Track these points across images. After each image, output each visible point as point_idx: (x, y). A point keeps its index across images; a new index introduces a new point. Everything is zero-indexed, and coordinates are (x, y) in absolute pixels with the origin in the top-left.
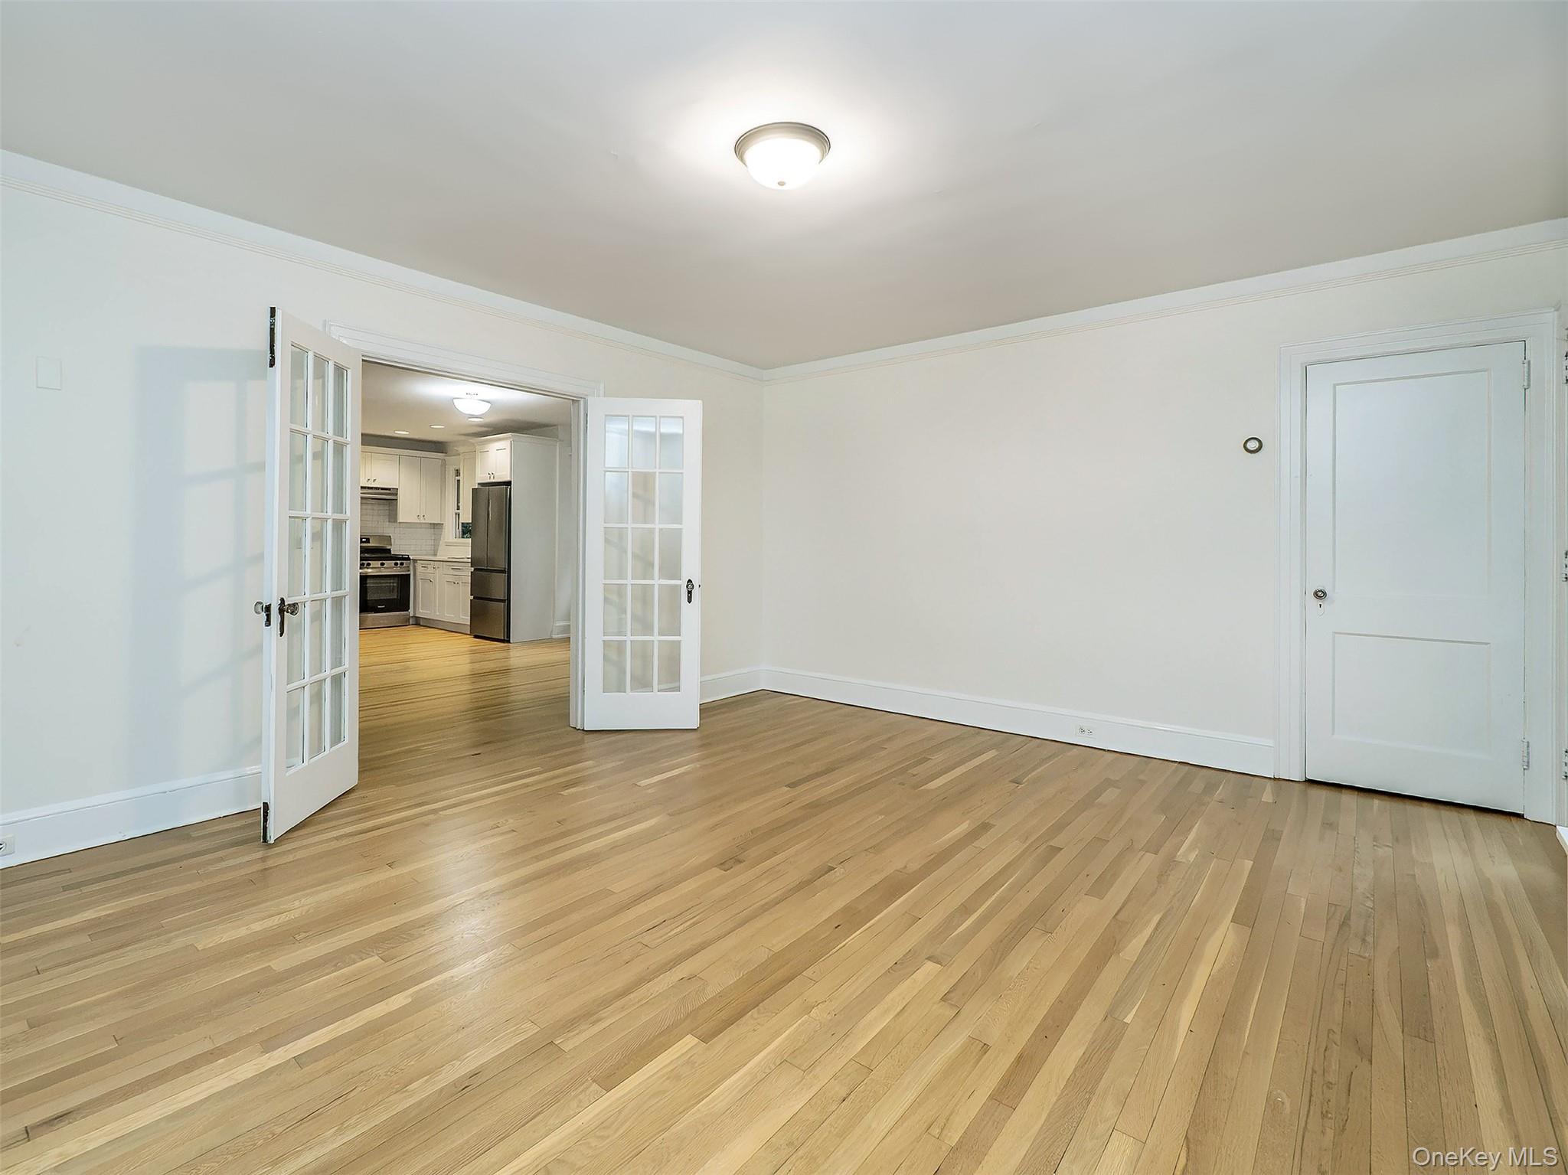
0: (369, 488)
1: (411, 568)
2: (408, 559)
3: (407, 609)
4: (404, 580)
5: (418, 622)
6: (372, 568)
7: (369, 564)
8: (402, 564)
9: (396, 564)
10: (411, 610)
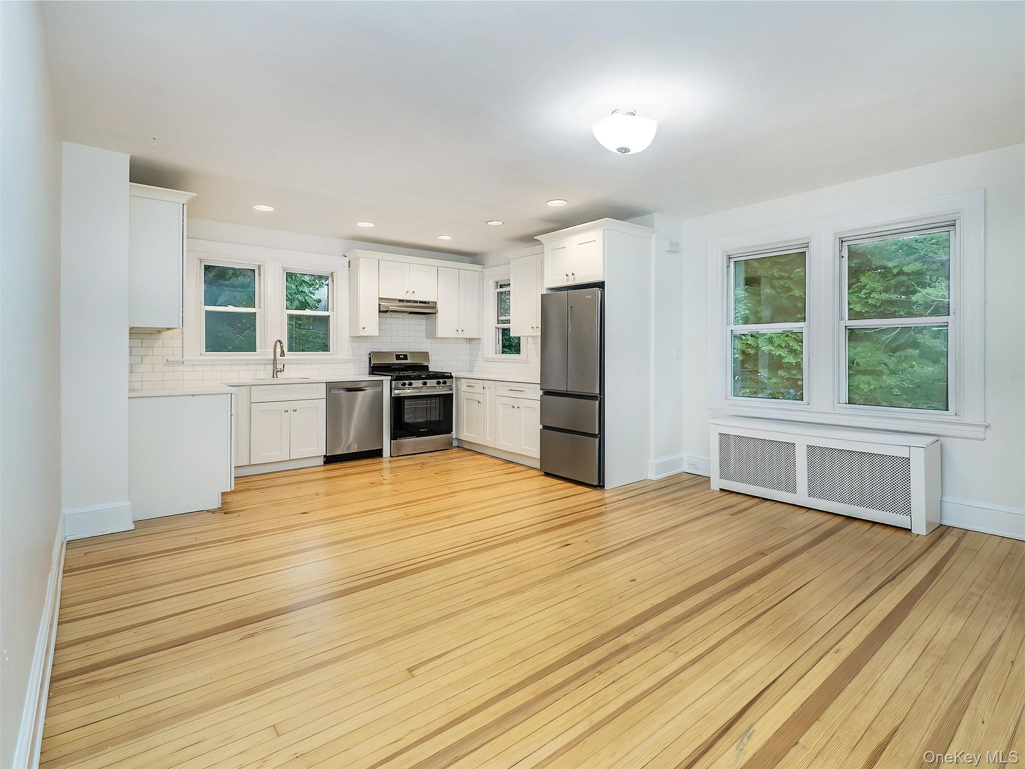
0: (407, 301)
1: (454, 386)
2: (451, 377)
3: (450, 431)
4: (447, 401)
5: (464, 448)
6: (414, 388)
7: (410, 384)
8: (445, 383)
9: (439, 383)
10: (454, 432)
